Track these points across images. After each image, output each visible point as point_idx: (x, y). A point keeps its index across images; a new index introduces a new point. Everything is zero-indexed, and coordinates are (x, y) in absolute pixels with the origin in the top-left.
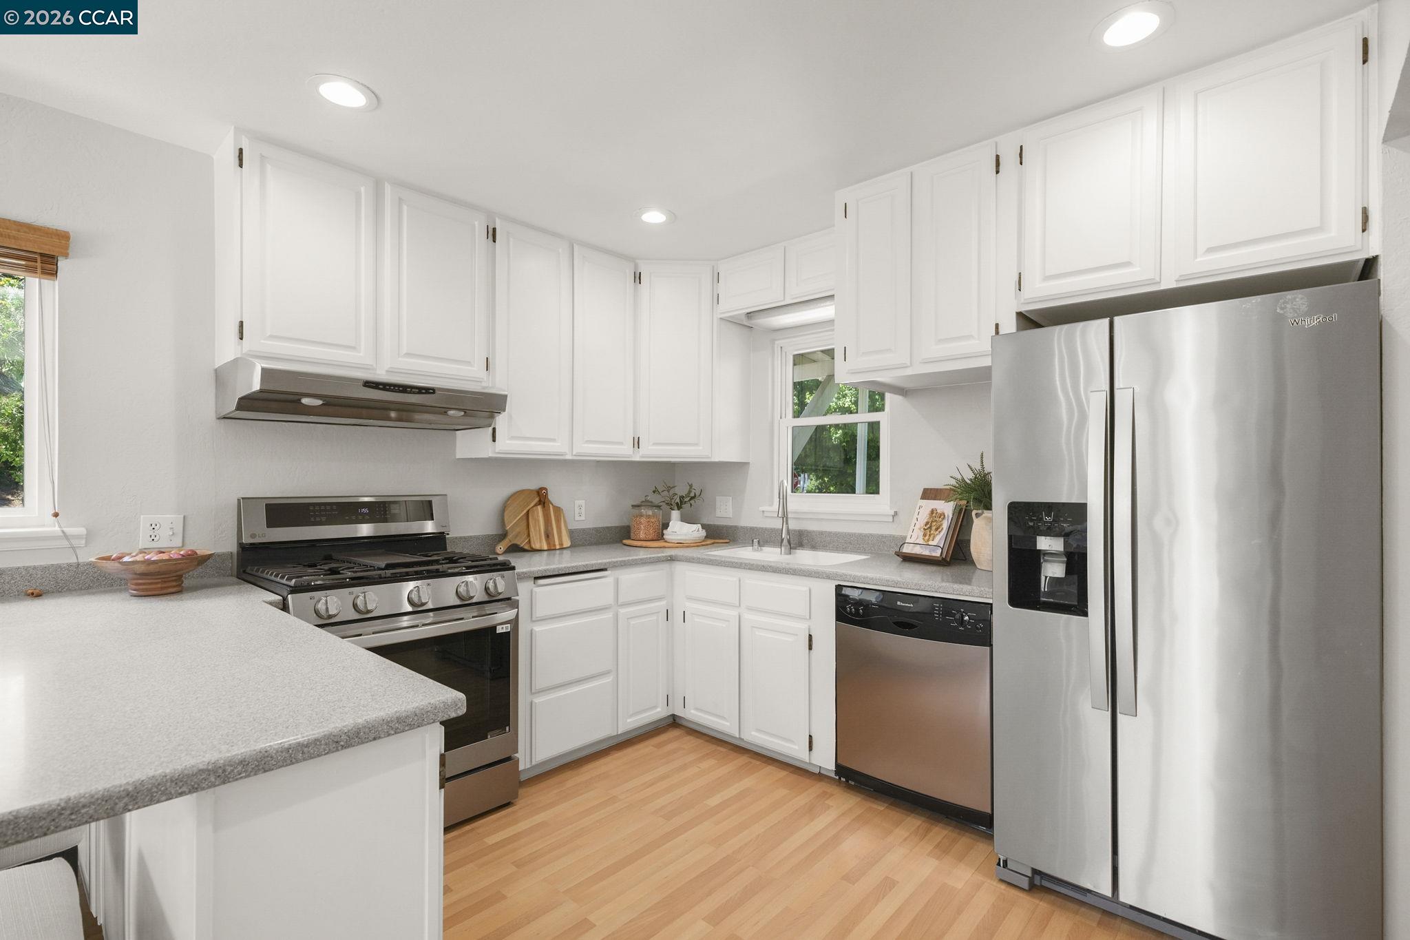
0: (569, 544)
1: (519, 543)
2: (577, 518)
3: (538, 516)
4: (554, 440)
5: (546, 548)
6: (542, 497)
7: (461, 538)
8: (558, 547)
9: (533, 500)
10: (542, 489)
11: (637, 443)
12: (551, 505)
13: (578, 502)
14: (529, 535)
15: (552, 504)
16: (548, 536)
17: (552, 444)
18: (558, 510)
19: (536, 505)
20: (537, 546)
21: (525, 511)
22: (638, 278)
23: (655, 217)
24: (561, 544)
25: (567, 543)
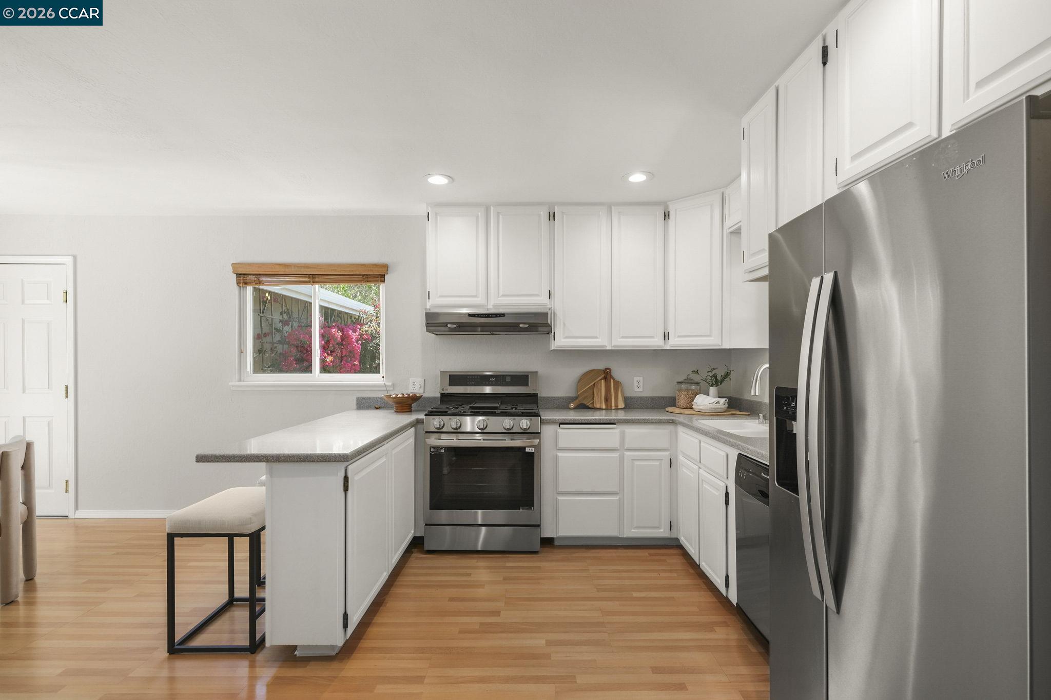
0: (623, 406)
1: (585, 403)
2: (636, 389)
3: (601, 387)
4: (596, 338)
5: (604, 407)
6: (607, 374)
7: (552, 397)
8: (613, 408)
9: (600, 376)
10: (606, 369)
11: (666, 336)
12: (612, 380)
13: (636, 379)
14: (593, 399)
15: (614, 379)
16: (607, 399)
17: (595, 340)
18: (618, 384)
19: (601, 379)
20: (598, 406)
21: (593, 383)
22: (666, 216)
23: (638, 178)
24: (616, 405)
25: (621, 405)
